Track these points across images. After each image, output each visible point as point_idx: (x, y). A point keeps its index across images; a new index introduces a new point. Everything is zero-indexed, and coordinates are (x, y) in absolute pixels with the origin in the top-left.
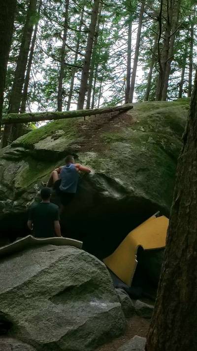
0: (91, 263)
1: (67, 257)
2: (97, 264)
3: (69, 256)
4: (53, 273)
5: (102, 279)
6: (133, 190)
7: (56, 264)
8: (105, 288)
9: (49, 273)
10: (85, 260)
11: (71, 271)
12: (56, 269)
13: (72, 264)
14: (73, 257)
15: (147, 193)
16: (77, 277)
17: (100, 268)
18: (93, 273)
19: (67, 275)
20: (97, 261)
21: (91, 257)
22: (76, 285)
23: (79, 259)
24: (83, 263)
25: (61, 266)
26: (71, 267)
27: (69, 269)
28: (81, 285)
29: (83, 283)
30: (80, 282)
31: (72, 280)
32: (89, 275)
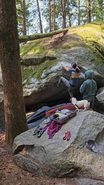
3: (88, 115)
4: (86, 128)
7: (85, 122)
9: (84, 128)
10: (96, 116)
12: (86, 125)
13: (92, 120)
14: (90, 115)
16: (98, 127)
19: (93, 127)
20: (101, 115)
22: (100, 132)
23: (94, 116)
24: (96, 118)
25: (88, 123)
26: (93, 122)
27: (93, 123)
28: (102, 132)
29: (102, 130)
30: (101, 129)
31: (97, 130)
32: (102, 124)
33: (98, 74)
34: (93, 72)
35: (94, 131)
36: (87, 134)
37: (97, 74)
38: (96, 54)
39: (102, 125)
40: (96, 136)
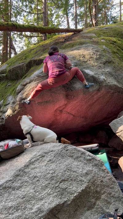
0: (82, 159)
1: (44, 156)
2: (90, 160)
3: (46, 153)
4: (20, 187)
5: (102, 181)
6: (105, 79)
7: (26, 170)
8: (110, 194)
9: (14, 189)
10: (72, 157)
11: (52, 178)
12: (26, 178)
13: (53, 166)
14: (53, 154)
15: (118, 82)
16: (64, 186)
17: (96, 165)
18: (87, 174)
19: (46, 187)
20: (89, 155)
21: (79, 151)
22: (66, 202)
23: (63, 157)
24: (69, 161)
25: (33, 173)
26: (51, 172)
27: (49, 176)
28: (74, 200)
29: (75, 194)
30: (72, 194)
31: (55, 194)
32: (83, 179)
33: (116, 83)
34: (104, 79)
35: (42, 199)
36: (10, 208)
37: (113, 83)
38: (117, 54)
39: (81, 181)
40: (45, 213)
